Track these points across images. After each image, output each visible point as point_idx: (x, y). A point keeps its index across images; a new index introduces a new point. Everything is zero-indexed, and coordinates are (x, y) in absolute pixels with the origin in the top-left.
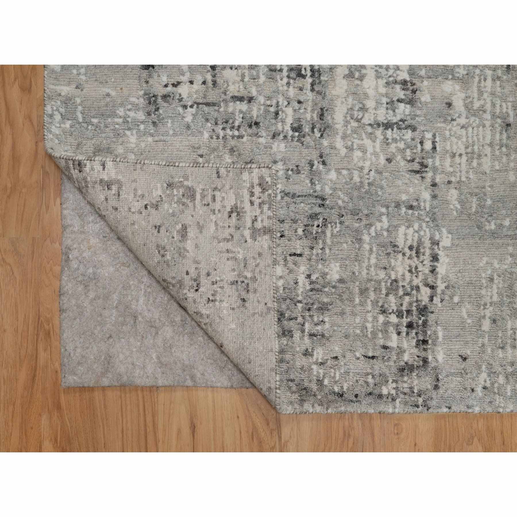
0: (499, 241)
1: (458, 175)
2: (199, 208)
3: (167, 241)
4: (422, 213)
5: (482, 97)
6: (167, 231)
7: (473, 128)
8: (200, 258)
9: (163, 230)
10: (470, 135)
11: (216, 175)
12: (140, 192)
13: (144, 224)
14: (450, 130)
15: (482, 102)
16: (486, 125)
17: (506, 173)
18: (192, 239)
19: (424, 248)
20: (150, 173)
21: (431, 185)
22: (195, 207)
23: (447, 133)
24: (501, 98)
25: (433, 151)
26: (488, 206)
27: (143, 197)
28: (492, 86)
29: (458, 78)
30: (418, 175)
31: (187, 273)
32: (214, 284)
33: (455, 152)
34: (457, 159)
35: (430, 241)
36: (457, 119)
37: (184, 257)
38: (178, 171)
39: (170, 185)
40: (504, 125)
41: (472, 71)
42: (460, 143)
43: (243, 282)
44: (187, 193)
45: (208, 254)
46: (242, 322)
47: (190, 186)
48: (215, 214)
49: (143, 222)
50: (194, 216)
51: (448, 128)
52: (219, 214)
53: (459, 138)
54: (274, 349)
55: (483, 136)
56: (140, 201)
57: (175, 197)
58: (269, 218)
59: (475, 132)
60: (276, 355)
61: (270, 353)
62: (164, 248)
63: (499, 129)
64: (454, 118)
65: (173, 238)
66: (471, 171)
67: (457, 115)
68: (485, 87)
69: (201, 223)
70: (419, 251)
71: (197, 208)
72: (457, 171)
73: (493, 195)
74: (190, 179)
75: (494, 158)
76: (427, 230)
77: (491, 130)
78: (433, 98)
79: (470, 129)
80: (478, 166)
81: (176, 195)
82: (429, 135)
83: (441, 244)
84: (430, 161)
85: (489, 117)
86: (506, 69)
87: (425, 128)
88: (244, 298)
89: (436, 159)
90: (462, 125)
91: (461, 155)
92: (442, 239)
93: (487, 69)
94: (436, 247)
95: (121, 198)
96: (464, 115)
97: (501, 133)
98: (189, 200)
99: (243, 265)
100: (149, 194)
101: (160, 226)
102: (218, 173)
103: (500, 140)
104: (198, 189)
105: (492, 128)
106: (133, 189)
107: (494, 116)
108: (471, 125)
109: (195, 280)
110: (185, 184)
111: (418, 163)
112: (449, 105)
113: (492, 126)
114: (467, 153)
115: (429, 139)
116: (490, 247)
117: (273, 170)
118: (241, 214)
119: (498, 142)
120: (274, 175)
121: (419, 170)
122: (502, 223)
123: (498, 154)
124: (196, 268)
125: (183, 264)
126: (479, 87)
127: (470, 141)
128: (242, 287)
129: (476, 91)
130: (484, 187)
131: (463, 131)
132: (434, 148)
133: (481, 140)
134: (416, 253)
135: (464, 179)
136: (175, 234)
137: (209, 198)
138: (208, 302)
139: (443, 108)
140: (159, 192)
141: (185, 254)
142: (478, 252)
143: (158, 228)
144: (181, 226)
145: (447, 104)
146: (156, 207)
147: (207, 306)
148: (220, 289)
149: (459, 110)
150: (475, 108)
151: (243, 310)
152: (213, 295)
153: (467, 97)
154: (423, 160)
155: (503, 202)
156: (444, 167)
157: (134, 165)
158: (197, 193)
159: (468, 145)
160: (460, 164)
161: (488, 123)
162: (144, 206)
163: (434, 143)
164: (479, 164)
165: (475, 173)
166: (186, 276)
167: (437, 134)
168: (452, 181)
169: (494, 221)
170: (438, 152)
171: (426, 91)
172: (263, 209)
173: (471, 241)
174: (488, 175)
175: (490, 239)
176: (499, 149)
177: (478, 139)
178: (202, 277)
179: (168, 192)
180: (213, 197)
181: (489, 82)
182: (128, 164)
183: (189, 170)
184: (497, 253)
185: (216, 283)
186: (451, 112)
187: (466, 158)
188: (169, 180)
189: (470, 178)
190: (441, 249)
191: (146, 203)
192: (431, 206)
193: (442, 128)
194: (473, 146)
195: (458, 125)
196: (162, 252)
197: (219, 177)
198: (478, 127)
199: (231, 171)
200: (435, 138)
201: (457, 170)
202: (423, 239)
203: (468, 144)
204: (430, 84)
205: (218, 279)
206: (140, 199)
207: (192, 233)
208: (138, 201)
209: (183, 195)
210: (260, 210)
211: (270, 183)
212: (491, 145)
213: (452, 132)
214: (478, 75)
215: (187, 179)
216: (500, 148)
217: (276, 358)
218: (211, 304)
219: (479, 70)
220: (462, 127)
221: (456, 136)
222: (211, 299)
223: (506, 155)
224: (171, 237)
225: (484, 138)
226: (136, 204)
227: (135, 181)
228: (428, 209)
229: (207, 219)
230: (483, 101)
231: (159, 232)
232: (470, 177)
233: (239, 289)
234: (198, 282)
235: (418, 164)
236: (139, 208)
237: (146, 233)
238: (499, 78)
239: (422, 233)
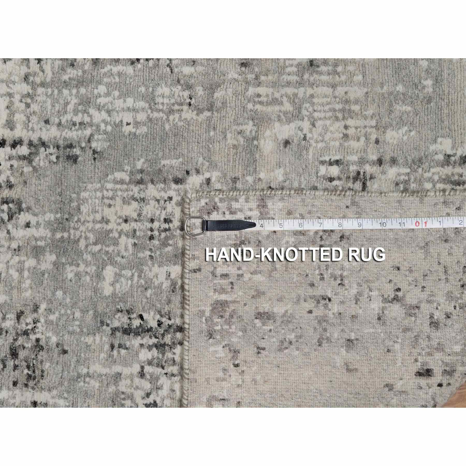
0: (445, 73)
1: (369, 130)
2: (236, 296)
3: (275, 339)
4: (412, 178)
5: (279, 100)
6: (263, 339)
7: (315, 111)
8: (294, 295)
9: (262, 344)
10: (322, 115)
11: (198, 273)
12: (221, 374)
13: (255, 368)
14: (317, 142)
15: (285, 99)
16: (312, 93)
17: (367, 66)
18: (272, 306)
19: (453, 175)
20: (198, 361)
21: (380, 166)
22: (234, 302)
23: (320, 145)
24: (281, 74)
25: (341, 164)
26: (404, 89)
27: (225, 370)
28: (267, 87)
29: (256, 132)
30: (368, 183)
31: (310, 312)
32: (324, 278)
33: (342, 135)
34: (351, 132)
35: (446, 167)
36: (304, 132)
37: (292, 316)
38: (194, 324)
39: (211, 336)
40: (311, 69)
41: (249, 113)
42: (331, 129)
43: (321, 237)
44: (219, 312)
45: (289, 285)
46: (366, 241)
47: (211, 308)
48: (243, 274)
49: (253, 369)
50: (245, 302)
51: (314, 145)
52: (243, 268)
53: (326, 129)
54: (398, 199)
55: (323, 97)
56: (230, 373)
57: (224, 328)
58: (247, 200)
59: (319, 108)
60: (405, 196)
61: (403, 204)
62: (282, 342)
63: (316, 76)
64: (303, 136)
65: (270, 330)
66: (365, 113)
67: (299, 132)
68: (267, 96)
69: (253, 293)
70: (457, 182)
71: (235, 298)
72: (365, 132)
73: (391, 82)
74: (203, 308)
75: (350, 82)
76: (433, 170)
77: (317, 87)
78: (279, 165)
79: (316, 115)
80: (359, 103)
81: (221, 326)
82: (323, 170)
83: (449, 152)
84: (353, 168)
85: (302, 90)
86: (247, 68)
87: (313, 175)
88: (339, 236)
89: (350, 159)
90: (311, 126)
91: (346, 127)
92: (443, 150)
93: (247, 93)
94: (453, 158)
95: (227, 397)
96: (300, 123)
97: (321, 73)
98: (227, 309)
99: (302, 237)
100: (221, 362)
101: (258, 348)
102: (195, 271)
103: (329, 74)
104: (215, 297)
105: (315, 85)
106: (217, 383)
107: (300, 84)
108: (311, 114)
109: (318, 302)
110: (209, 315)
111: (353, 184)
112: (287, 143)
113: (312, 85)
114: (344, 118)
115: (327, 169)
116: (453, 87)
117: (192, 196)
118: (243, 239)
119: (331, 77)
120: (198, 195)
121: (362, 182)
122: (424, 69)
123: (345, 76)
124: (305, 301)
125: (301, 317)
126: (268, 104)
127: (330, 114)
128: (327, 239)
129: (273, 108)
130: (383, 94)
131: (319, 124)
132: (337, 162)
133: (329, 100)
134: (460, 185)
135: (373, 123)
136: (267, 328)
137: (224, 282)
138: (343, 285)
139: (291, 152)
140: (220, 348)
141: (289, 315)
142: (459, 103)
143: (260, 349)
144: (258, 320)
145: (285, 147)
146: (236, 352)
147: (347, 287)
148: (329, 270)
149: (294, 129)
150: (291, 109)
151: (353, 239)
152: (335, 279)
153: (279, 120)
154: (351, 177)
155: (400, 69)
156: (360, 149)
157: (191, 382)
158: (219, 299)
159: (335, 117)
160: (356, 128)
161: (310, 91)
162: (236, 368)
163: (331, 164)
164: (357, 102)
165: (366, 107)
166: (314, 314)
167: (321, 159)
168: (376, 139)
169: (422, 81)
170: (342, 158)
171: (272, 174)
172: (238, 209)
173: (445, 111)
174: (369, 90)
175: (443, 86)
176: (339, 76)
177: (328, 104)
178: (314, 294)
179: (218, 337)
180: (223, 277)
181: (262, 90)
182: (190, 389)
183: (193, 310)
184: (459, 76)
185: (322, 274)
186: (295, 141)
187: (350, 120)
188: (205, 336)
189: (373, 114)
190: (455, 152)
191: (232, 366)
192: (404, 166)
193: (314, 152)
194: (335, 110)
195: (311, 131)
196: (286, 344)
197: (199, 270)
198: (313, 104)
199: (193, 253)
200: (326, 162)
201: (363, 131)
202: (443, 177)
203: (333, 118)
204: (263, 169)
205: (317, 272)
206: (228, 374)
207: (265, 306)
208: (230, 376)
209: (222, 317)
210: (239, 213)
211: (207, 200)
212: (334, 86)
213: (318, 140)
214: (254, 106)
215: (203, 312)
216: (338, 74)
217: (409, 196)
218: (346, 282)
219: (248, 104)
220: (314, 125)
221: (323, 134)
222: (340, 282)
223: (345, 65)
224: (270, 334)
225: (326, 96)
226: (233, 378)
227: (208, 380)
228: (408, 170)
229: (249, 284)
230: (284, 97)
231: (264, 349)
232: (371, 114)
233: (329, 243)
234: (320, 299)
235: (356, 184)
236: (238, 374)
237: (266, 365)
238: (257, 78)
239: (436, 178)
